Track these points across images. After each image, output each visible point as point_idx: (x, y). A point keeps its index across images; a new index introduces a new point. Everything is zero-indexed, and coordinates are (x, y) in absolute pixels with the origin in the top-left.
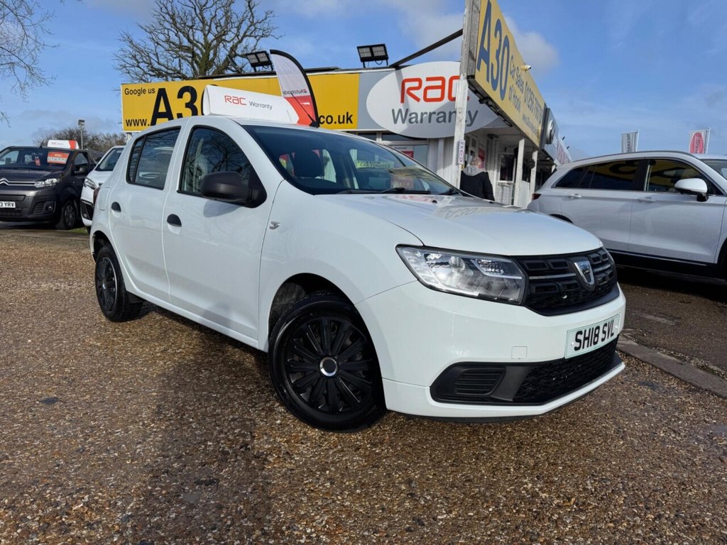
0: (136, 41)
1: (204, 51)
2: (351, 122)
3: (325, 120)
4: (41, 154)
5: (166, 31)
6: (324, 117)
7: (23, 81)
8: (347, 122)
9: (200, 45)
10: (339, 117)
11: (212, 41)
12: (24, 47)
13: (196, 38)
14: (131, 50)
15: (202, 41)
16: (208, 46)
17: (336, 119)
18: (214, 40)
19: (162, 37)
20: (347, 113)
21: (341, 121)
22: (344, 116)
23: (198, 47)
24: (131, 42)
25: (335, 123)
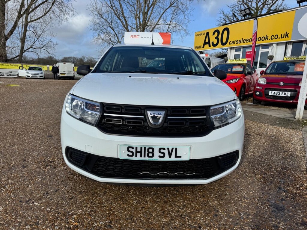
0: (225, 12)
1: (256, 11)
2: (288, 37)
3: (274, 37)
4: (162, 62)
5: (240, 6)
6: (273, 36)
7: (182, 35)
8: (286, 37)
9: (254, 9)
10: (282, 35)
11: (260, 6)
12: (184, 23)
13: (253, 6)
14: (224, 17)
15: (255, 7)
16: (257, 9)
17: (280, 36)
18: (261, 5)
19: (237, 9)
20: (286, 32)
21: (282, 37)
22: (284, 34)
23: (252, 10)
24: (223, 14)
25: (279, 38)
